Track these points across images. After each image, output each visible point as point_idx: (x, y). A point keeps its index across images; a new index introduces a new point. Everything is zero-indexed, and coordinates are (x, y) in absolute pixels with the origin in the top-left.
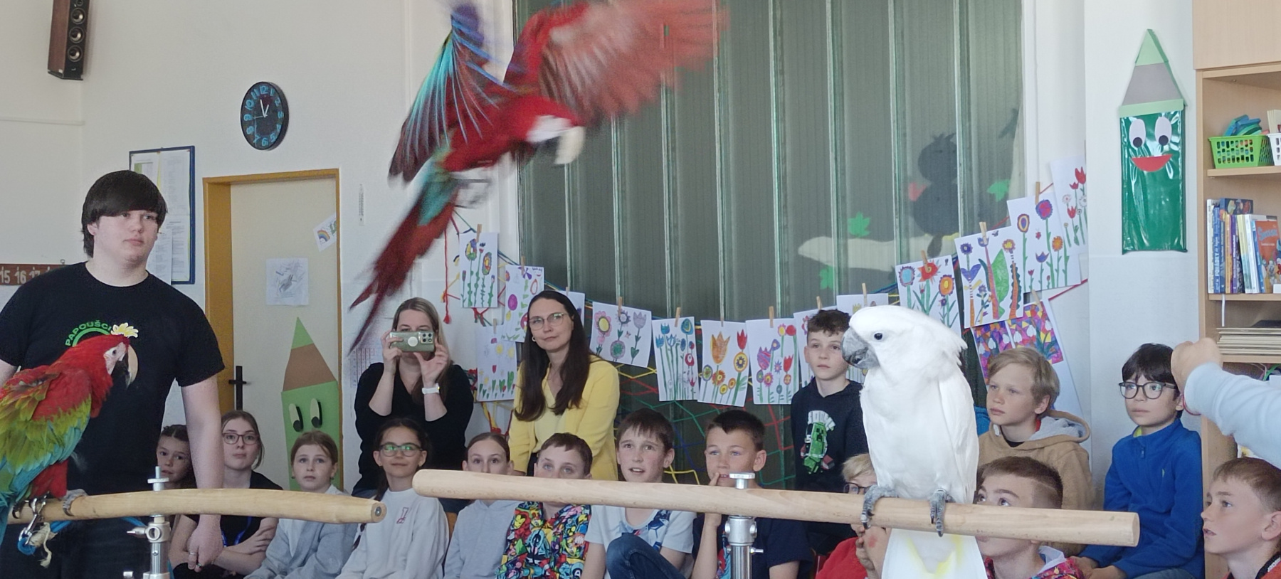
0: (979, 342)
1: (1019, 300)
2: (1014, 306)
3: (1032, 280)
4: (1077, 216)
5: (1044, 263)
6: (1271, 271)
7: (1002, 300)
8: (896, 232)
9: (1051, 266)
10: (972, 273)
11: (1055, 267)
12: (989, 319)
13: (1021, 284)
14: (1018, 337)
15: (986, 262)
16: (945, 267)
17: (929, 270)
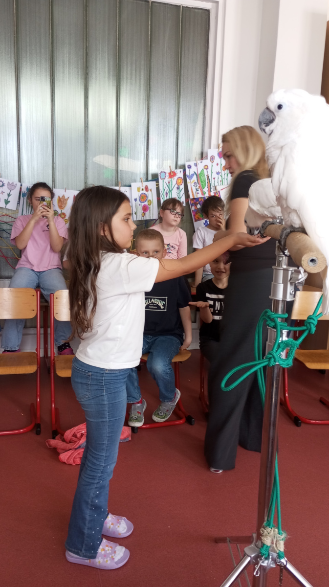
2: (210, 191)
3: (215, 182)
5: (219, 175)
7: (204, 188)
9: (222, 176)
10: (191, 177)
12: (199, 196)
13: (211, 183)
15: (197, 173)
16: (180, 173)
17: (172, 174)
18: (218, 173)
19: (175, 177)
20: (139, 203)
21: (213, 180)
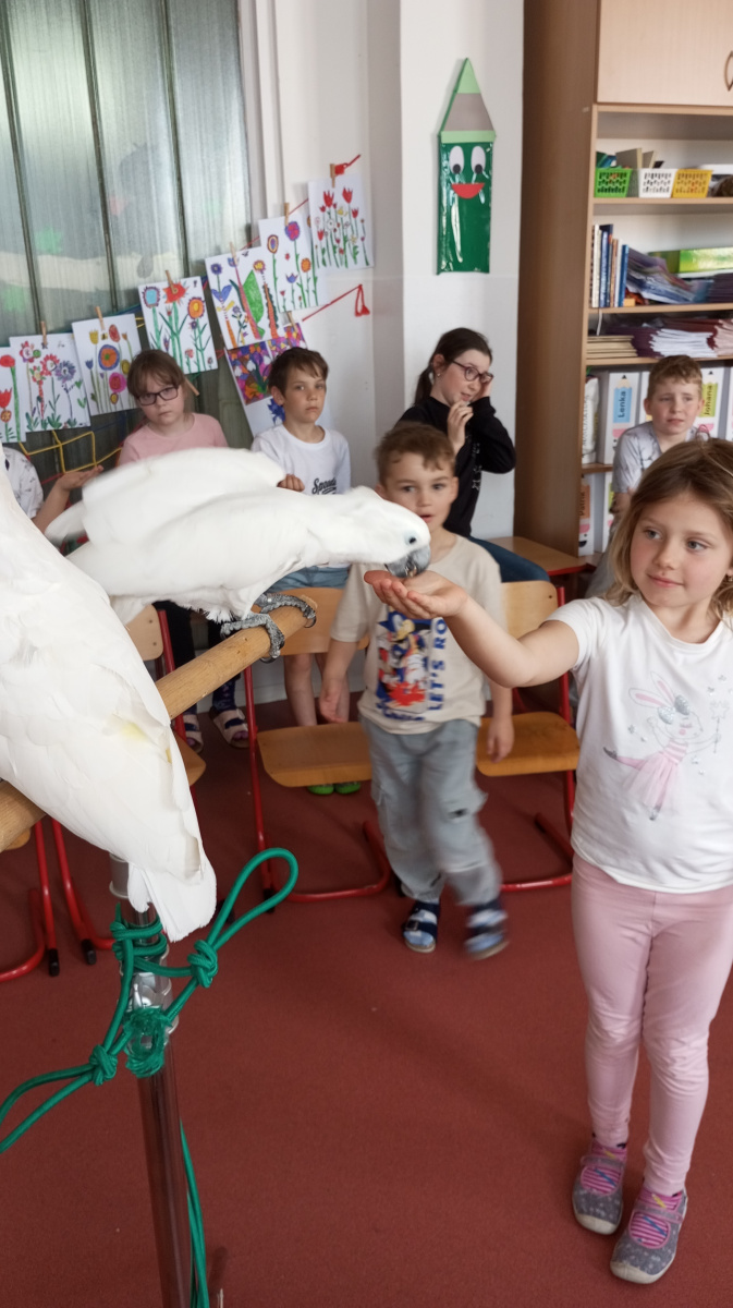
0: (234, 366)
1: (276, 320)
2: (274, 326)
3: (284, 300)
4: (324, 238)
5: (295, 284)
7: (258, 320)
9: (301, 286)
10: (223, 294)
11: (305, 288)
12: (250, 340)
13: (275, 304)
15: (237, 282)
16: (194, 289)
17: (175, 291)
18: (291, 279)
19: (182, 299)
20: (100, 370)
21: (280, 296)
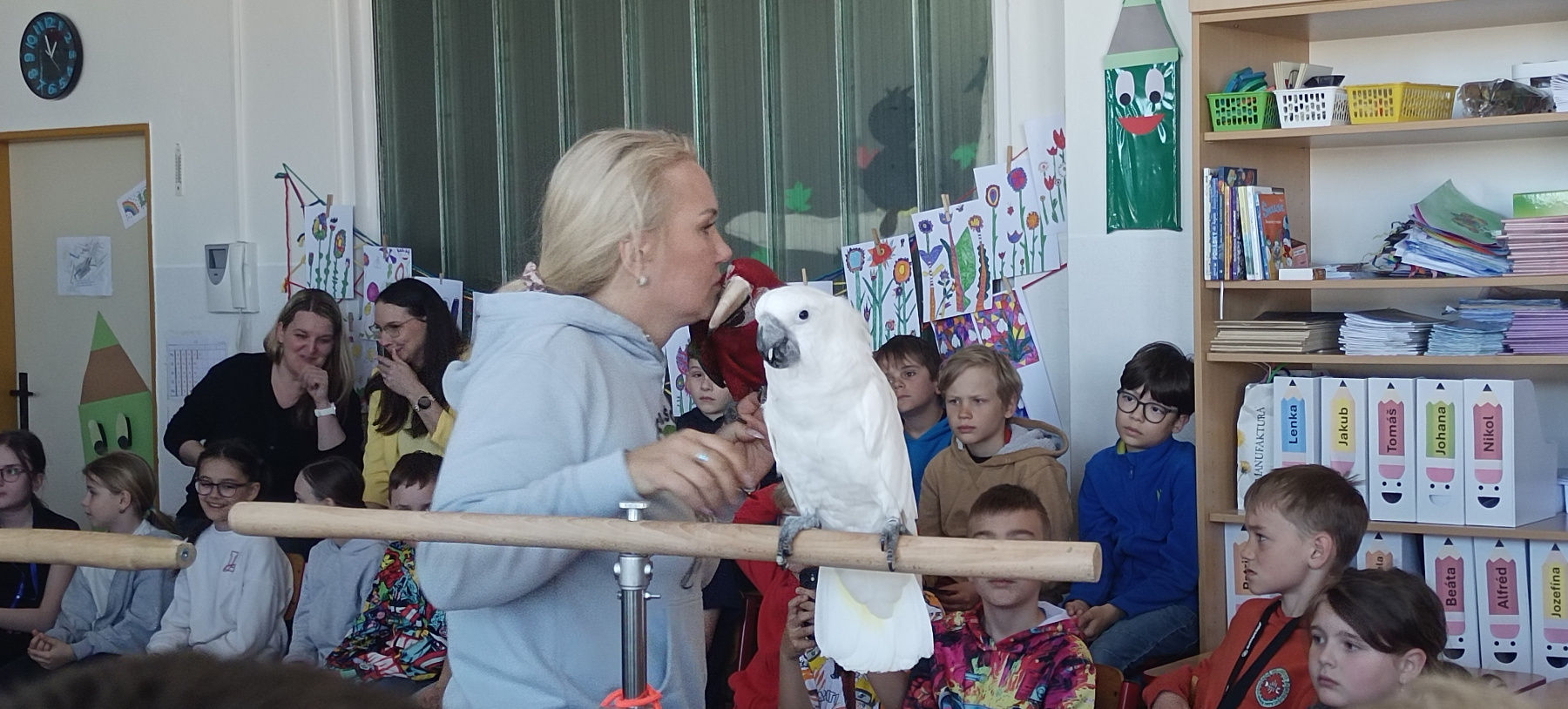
0: (940, 340)
1: (987, 289)
2: (982, 296)
3: (1003, 264)
4: (1055, 187)
5: (1017, 244)
6: (1277, 253)
7: (967, 289)
8: (842, 206)
9: (1025, 247)
10: (932, 257)
11: (1030, 249)
12: (952, 312)
13: (990, 269)
14: (987, 333)
15: (949, 243)
16: (901, 249)
17: (881, 252)
18: (1014, 238)
19: (889, 261)
21: (998, 259)
